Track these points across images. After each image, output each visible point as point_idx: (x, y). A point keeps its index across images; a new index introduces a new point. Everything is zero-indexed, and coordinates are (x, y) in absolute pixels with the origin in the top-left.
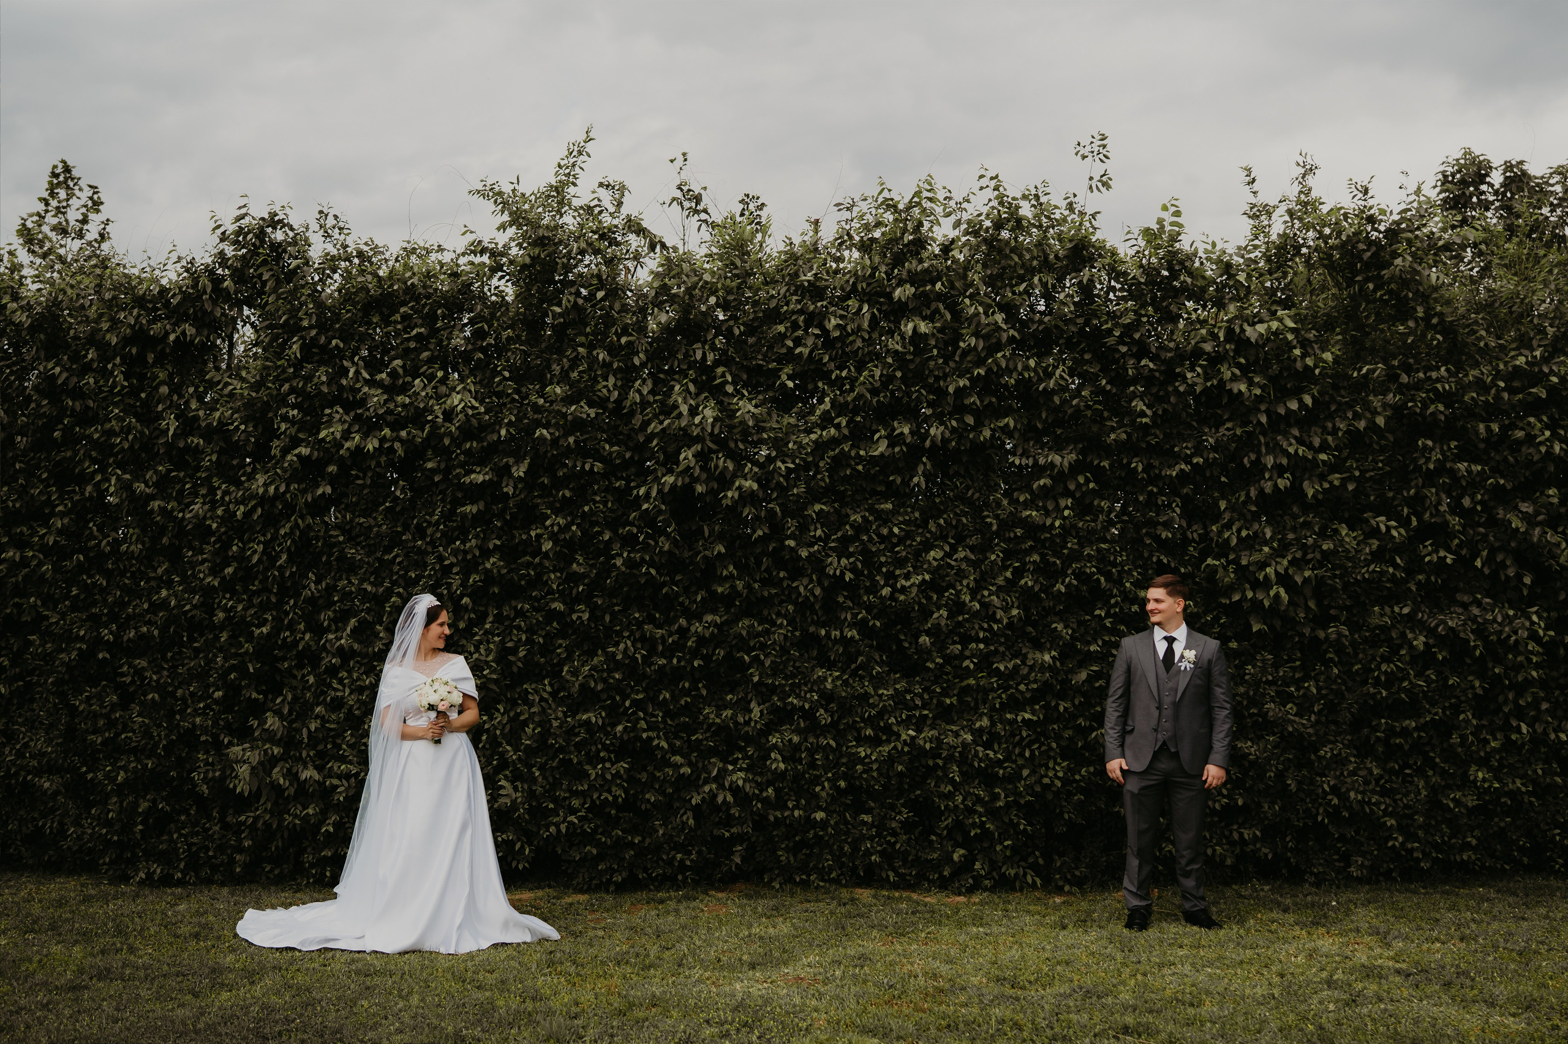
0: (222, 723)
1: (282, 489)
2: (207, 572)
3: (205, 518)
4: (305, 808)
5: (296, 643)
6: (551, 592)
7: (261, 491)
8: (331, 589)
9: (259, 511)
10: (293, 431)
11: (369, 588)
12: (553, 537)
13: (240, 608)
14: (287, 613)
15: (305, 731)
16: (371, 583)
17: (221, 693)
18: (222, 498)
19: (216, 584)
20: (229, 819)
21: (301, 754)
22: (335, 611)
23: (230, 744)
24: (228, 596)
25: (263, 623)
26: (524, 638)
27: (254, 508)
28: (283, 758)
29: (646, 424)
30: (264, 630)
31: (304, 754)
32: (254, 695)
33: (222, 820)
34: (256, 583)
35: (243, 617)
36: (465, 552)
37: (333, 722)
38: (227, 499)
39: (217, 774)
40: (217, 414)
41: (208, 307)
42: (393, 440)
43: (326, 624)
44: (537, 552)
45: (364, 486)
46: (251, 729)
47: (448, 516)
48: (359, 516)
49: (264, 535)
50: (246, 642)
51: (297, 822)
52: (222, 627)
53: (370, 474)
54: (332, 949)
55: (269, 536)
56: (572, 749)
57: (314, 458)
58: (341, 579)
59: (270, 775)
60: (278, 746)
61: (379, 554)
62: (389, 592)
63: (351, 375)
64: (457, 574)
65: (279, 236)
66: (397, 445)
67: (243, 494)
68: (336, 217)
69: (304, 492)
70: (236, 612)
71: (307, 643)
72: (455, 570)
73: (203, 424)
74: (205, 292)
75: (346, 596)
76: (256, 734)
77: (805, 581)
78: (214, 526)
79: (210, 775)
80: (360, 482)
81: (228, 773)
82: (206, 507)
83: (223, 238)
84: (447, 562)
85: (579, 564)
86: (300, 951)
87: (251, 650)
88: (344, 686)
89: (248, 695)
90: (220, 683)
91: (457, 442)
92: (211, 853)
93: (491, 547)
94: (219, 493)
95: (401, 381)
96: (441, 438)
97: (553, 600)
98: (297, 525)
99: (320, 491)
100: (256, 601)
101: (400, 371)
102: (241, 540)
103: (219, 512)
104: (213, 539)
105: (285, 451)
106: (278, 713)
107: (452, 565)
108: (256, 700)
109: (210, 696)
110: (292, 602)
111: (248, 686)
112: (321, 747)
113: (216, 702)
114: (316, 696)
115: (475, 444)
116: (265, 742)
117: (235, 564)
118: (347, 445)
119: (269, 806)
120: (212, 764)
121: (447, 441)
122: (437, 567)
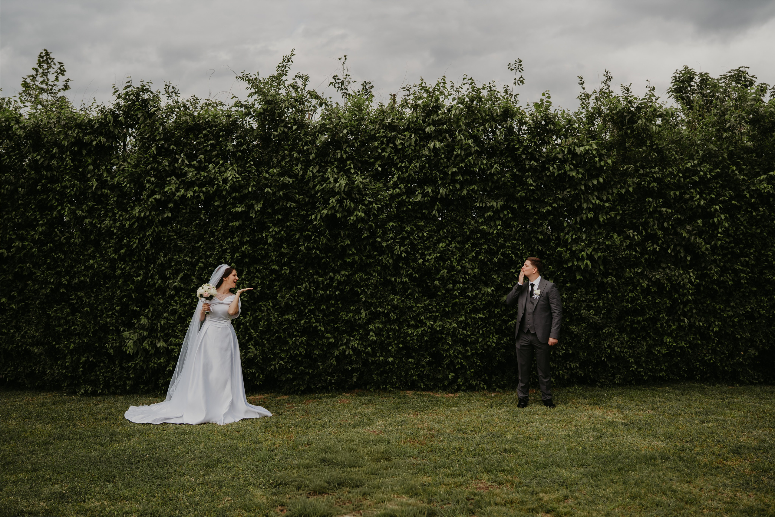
0: (120, 321)
1: (148, 214)
2: (112, 252)
3: (111, 227)
4: (159, 359)
5: (154, 284)
6: (272, 261)
7: (137, 215)
8: (170, 260)
9: (137, 224)
10: (152, 187)
11: (188, 259)
12: (273, 237)
13: (128, 268)
14: (150, 271)
15: (159, 324)
16: (189, 257)
17: (119, 308)
18: (119, 218)
19: (116, 257)
20: (124, 365)
21: (157, 335)
22: (173, 270)
23: (124, 331)
24: (122, 263)
25: (139, 275)
26: (260, 282)
27: (134, 223)
28: (149, 337)
29: (315, 186)
30: (139, 278)
31: (159, 335)
32: (135, 308)
33: (120, 365)
34: (136, 257)
35: (129, 273)
36: (233, 243)
37: (172, 320)
38: (121, 218)
39: (118, 344)
40: (116, 179)
41: (112, 129)
42: (199, 192)
43: (168, 275)
44: (266, 243)
45: (186, 213)
46: (134, 324)
47: (224, 227)
48: (184, 226)
49: (139, 235)
50: (131, 284)
51: (155, 366)
52: (120, 277)
53: (188, 207)
54: (168, 423)
55: (141, 236)
56: (281, 331)
57: (162, 200)
58: (175, 255)
59: (142, 344)
60: (146, 331)
61: (193, 244)
62: (198, 261)
63: (180, 161)
64: (229, 253)
65: (146, 96)
66: (201, 194)
67: (129, 216)
68: (173, 88)
69: (158, 215)
70: (126, 270)
71: (159, 284)
72: (228, 251)
73: (110, 184)
74: (110, 122)
75: (178, 263)
76: (136, 326)
77: (385, 256)
78: (115, 231)
79: (114, 345)
80: (184, 211)
81: (123, 344)
82: (111, 222)
83: (119, 97)
84: (224, 248)
85: (284, 249)
87: (133, 288)
88: (177, 304)
89: (132, 308)
90: (119, 303)
91: (229, 193)
92: (115, 381)
93: (245, 241)
94: (117, 215)
95: (203, 165)
96: (222, 191)
97: (273, 265)
98: (154, 230)
99: (166, 215)
100: (136, 265)
101: (203, 160)
102: (128, 237)
103: (118, 224)
104: (115, 237)
105: (149, 197)
106: (146, 316)
107: (227, 249)
108: (136, 310)
109: (114, 309)
110: (152, 266)
111: (132, 304)
112: (166, 332)
113: (117, 311)
114: (164, 309)
115: (237, 194)
116: (140, 329)
117: (125, 248)
118: (178, 194)
119: (142, 358)
120: (115, 340)
121: (224, 193)
122: (220, 250)
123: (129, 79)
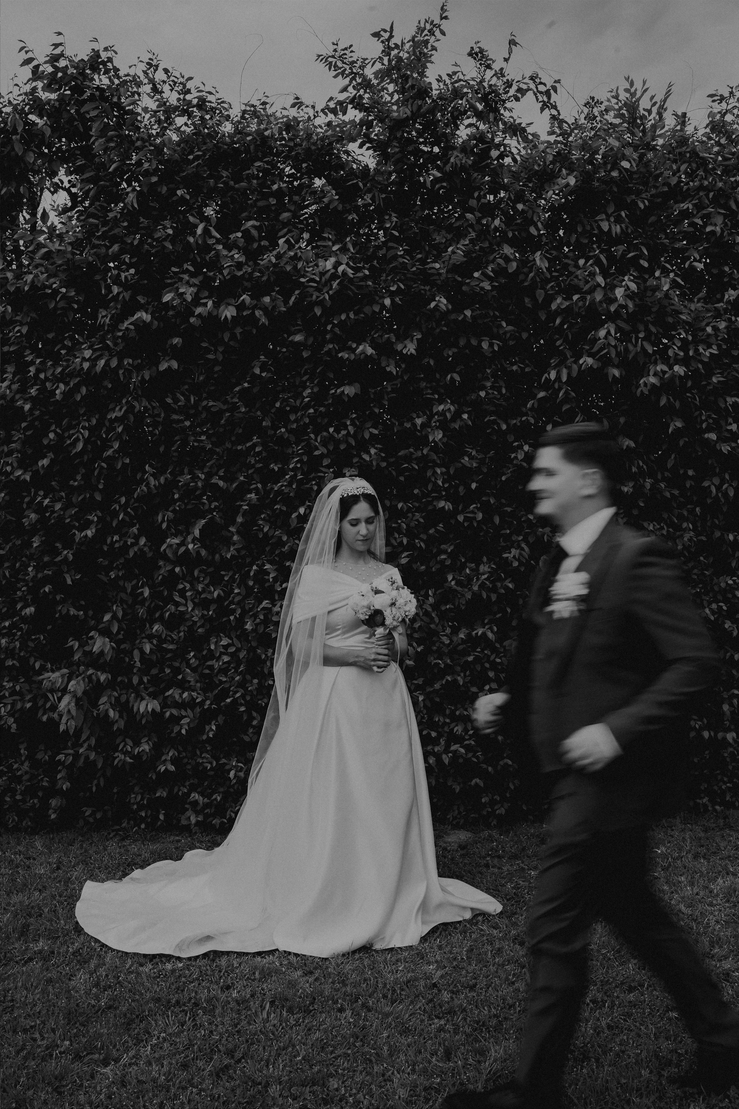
0: (31, 644)
1: (114, 363)
2: (15, 465)
3: (13, 400)
4: (137, 743)
5: (126, 548)
6: (436, 488)
7: (86, 365)
8: (172, 485)
9: (84, 390)
10: (127, 295)
11: (221, 483)
12: (444, 425)
13: (58, 506)
14: (116, 514)
15: (136, 653)
16: (221, 478)
17: (33, 609)
18: (37, 375)
19: (28, 478)
20: (39, 756)
21: (130, 680)
22: (174, 511)
23: (43, 669)
24: (41, 493)
25: (86, 525)
26: (405, 541)
27: (77, 388)
28: (111, 685)
29: (549, 299)
30: (89, 533)
31: (135, 680)
32: (73, 611)
33: (30, 757)
34: (79, 477)
35: (61, 519)
36: (338, 442)
37: (172, 642)
38: (42, 376)
39: (28, 705)
40: (30, 278)
41: (19, 149)
42: (255, 307)
43: (164, 526)
44: (424, 441)
45: (216, 362)
46: (71, 651)
47: (317, 399)
48: (206, 399)
49: (88, 420)
50: (64, 548)
51: (128, 760)
52: (33, 530)
53: (221, 349)
54: (223, 953)
55: (94, 421)
56: (458, 669)
57: (154, 327)
58: (182, 473)
59: (96, 705)
60: (104, 671)
61: (228, 445)
62: (243, 489)
63: (199, 231)
64: (328, 467)
65: (102, 80)
66: (258, 313)
67: (63, 370)
68: (166, 71)
69: (139, 368)
70: (53, 512)
71: (141, 550)
72: (326, 462)
73: (12, 289)
74: (15, 132)
75: (188, 493)
76: (76, 658)
77: (716, 481)
78: (27, 407)
79: (19, 706)
80: (211, 356)
81: (40, 703)
82: (15, 387)
83: (36, 74)
84: (316, 453)
85: (471, 458)
86: (179, 959)
87: (71, 557)
88: (185, 598)
89: (64, 612)
90: (29, 597)
91: (329, 313)
92: (18, 797)
93: (367, 436)
94: (32, 369)
95: (255, 245)
96: (312, 305)
97: (439, 498)
98: (131, 408)
99: (163, 366)
100: (77, 499)
101: (255, 233)
102: (59, 425)
103: (33, 391)
104: (23, 425)
105: (118, 319)
106: (105, 632)
107: (322, 456)
108: (76, 617)
109: (18, 613)
110: (123, 500)
111: (63, 601)
112: (154, 671)
113: (24, 619)
114: (151, 612)
115: (352, 315)
116: (88, 666)
117: (51, 455)
118: (199, 310)
119: (93, 741)
120: (20, 694)
121: (318, 311)
122: (305, 459)
123: (59, 40)
